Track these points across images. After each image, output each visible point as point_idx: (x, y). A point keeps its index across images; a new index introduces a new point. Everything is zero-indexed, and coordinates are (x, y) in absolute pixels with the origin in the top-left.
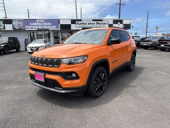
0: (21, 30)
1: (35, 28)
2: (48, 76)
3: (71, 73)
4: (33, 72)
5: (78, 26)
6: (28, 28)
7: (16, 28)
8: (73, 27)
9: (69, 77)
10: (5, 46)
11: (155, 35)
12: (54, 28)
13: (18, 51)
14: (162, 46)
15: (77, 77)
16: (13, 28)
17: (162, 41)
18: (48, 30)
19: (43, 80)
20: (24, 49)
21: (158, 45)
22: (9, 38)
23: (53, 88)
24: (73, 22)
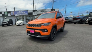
0: (13, 16)
1: (19, 15)
2: (36, 31)
3: (44, 29)
4: (29, 30)
5: (35, 13)
6: (16, 15)
7: (12, 15)
8: (34, 14)
9: (44, 31)
10: (9, 23)
11: (70, 17)
12: (26, 14)
13: (12, 25)
14: (75, 21)
15: (47, 31)
16: (11, 15)
17: (74, 19)
18: (23, 15)
19: (34, 32)
20: (14, 24)
21: (72, 21)
22: (10, 19)
23: (37, 36)
24: (34, 11)
